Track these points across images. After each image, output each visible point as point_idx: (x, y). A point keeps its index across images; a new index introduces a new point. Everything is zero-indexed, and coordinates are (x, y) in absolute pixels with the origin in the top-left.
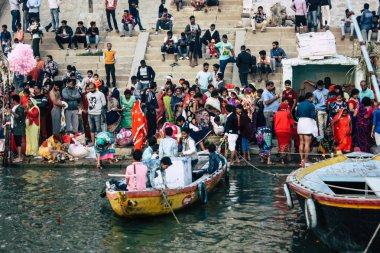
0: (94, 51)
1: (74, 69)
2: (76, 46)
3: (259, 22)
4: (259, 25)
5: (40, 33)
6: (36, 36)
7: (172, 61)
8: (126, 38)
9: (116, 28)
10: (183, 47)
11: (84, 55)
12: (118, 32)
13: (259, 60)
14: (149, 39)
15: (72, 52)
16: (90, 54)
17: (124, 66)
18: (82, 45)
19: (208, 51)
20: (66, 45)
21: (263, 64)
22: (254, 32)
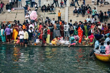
0: (53, 13)
1: (48, 18)
2: (47, 11)
3: (101, 3)
4: (101, 4)
5: (38, 8)
6: (36, 9)
7: (77, 15)
8: (61, 9)
9: (58, 6)
10: (80, 11)
11: (50, 14)
12: (59, 7)
13: (104, 15)
14: (69, 9)
15: (46, 13)
16: (51, 14)
17: (62, 17)
18: (49, 11)
19: (87, 12)
20: (44, 11)
21: (106, 16)
22: (100, 7)
